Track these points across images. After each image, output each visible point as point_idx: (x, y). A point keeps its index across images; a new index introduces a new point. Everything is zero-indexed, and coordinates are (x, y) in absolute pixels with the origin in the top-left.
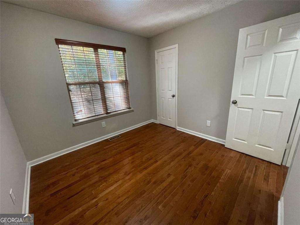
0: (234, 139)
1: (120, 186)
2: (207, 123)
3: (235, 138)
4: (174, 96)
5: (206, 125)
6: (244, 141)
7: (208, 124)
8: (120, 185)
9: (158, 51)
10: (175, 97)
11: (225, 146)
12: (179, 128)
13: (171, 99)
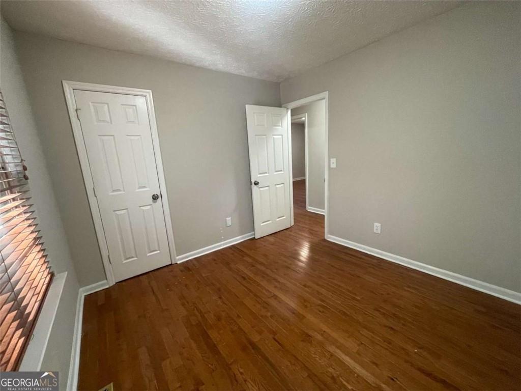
0: (262, 224)
1: (340, 347)
2: (227, 222)
3: (263, 222)
4: (155, 198)
5: (226, 225)
6: (269, 221)
7: (229, 223)
8: (338, 347)
9: (78, 87)
10: (159, 200)
11: (256, 238)
12: (180, 259)
13: (149, 207)
